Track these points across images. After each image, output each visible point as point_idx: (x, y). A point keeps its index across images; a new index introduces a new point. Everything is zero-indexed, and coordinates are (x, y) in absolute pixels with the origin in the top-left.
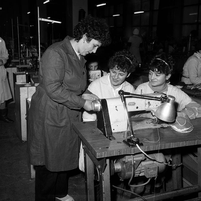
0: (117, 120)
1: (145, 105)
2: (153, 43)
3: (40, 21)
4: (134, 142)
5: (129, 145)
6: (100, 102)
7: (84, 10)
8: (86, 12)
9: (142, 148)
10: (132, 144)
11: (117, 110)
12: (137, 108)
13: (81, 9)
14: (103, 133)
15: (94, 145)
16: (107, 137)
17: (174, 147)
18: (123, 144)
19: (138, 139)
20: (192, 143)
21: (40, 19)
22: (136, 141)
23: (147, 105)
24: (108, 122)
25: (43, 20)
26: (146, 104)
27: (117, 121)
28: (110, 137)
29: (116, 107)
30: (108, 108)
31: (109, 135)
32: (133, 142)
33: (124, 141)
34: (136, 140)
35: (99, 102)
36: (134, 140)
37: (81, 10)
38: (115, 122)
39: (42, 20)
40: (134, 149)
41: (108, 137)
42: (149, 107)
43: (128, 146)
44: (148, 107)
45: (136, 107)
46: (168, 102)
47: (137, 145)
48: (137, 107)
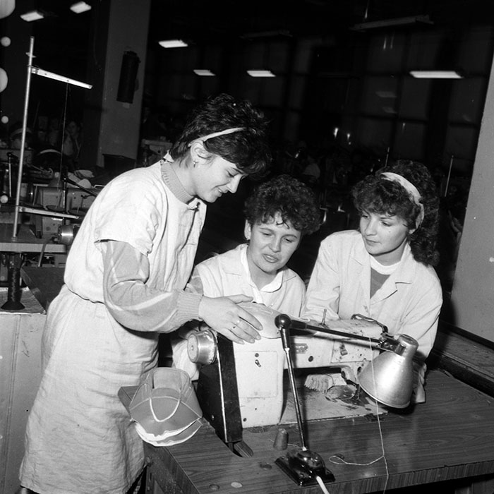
0: (256, 394)
1: (333, 353)
2: (297, 155)
3: (32, 74)
4: (311, 469)
5: (297, 479)
6: (214, 337)
7: (136, 54)
8: (141, 60)
9: (330, 489)
10: (306, 475)
11: (258, 364)
12: (311, 359)
13: (129, 50)
14: (213, 430)
15: (196, 472)
16: (226, 444)
17: (412, 485)
18: (277, 471)
19: (321, 462)
20: (455, 474)
21: (34, 69)
22: (315, 466)
23: (338, 354)
24: (232, 399)
25: (41, 73)
26: (334, 350)
27: (256, 396)
28: (234, 443)
29: (257, 355)
30: (235, 357)
31: (233, 438)
32: (307, 468)
33: (279, 462)
34: (318, 464)
35: (212, 340)
36: (311, 464)
37: (128, 52)
38: (251, 398)
39: (38, 74)
40: (310, 491)
41: (231, 445)
42: (341, 358)
43: (292, 482)
44: (338, 358)
45: (309, 357)
46: (400, 353)
47: (319, 479)
48: (311, 357)
